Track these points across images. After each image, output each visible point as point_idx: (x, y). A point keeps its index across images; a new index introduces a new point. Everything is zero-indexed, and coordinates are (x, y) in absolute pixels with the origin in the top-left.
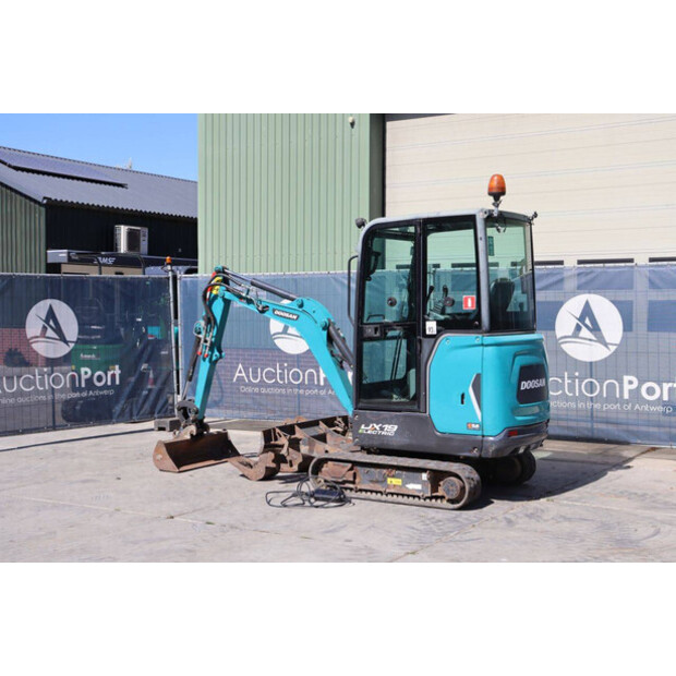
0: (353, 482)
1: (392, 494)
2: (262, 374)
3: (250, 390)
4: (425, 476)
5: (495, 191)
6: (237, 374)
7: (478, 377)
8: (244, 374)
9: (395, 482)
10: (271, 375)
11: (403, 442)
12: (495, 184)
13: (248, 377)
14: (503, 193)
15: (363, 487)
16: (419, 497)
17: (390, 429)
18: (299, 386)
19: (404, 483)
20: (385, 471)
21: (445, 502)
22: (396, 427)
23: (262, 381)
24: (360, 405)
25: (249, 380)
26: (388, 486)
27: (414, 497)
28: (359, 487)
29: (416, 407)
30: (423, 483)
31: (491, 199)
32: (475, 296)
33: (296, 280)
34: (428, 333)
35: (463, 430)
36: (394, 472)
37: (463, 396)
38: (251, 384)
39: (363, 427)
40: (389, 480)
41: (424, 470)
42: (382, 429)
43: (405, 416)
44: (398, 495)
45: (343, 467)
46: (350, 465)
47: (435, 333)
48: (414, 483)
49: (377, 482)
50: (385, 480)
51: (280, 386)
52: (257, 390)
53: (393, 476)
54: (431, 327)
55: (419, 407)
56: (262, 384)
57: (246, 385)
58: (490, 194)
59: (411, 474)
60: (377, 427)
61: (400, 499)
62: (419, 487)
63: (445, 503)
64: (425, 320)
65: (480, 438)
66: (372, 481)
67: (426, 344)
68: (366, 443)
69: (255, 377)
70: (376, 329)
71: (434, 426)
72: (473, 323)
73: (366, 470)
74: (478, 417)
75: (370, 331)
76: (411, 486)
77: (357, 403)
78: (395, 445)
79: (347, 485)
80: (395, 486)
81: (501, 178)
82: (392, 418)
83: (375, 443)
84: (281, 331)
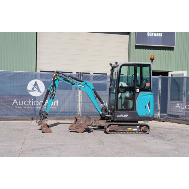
0: (118, 130)
1: (128, 132)
3: (19, 108)
4: (138, 127)
5: (153, 59)
6: (14, 103)
7: (150, 102)
8: (16, 103)
10: (26, 103)
11: (130, 118)
13: (18, 103)
14: (154, 60)
15: (121, 131)
16: (136, 132)
17: (126, 116)
18: (37, 106)
19: (132, 129)
20: (127, 126)
21: (142, 132)
22: (128, 115)
23: (24, 104)
24: (117, 110)
25: (18, 104)
26: (128, 130)
27: (134, 132)
28: (119, 131)
29: (133, 110)
30: (137, 128)
31: (151, 61)
32: (149, 83)
33: (36, 75)
34: (137, 92)
35: (146, 115)
36: (130, 126)
37: (145, 107)
38: (19, 106)
39: (118, 115)
40: (128, 128)
41: (138, 125)
42: (123, 116)
43: (130, 112)
44: (130, 132)
45: (116, 126)
46: (118, 126)
48: (135, 128)
49: (125, 129)
50: (127, 129)
51: (30, 106)
52: (21, 108)
53: (129, 127)
54: (138, 90)
55: (134, 110)
56: (24, 105)
57: (18, 106)
58: (151, 59)
59: (134, 126)
60: (122, 115)
61: (132, 133)
62: (136, 129)
64: (136, 89)
65: (149, 117)
66: (123, 129)
67: (136, 95)
68: (119, 120)
69: (21, 103)
70: (123, 90)
71: (138, 114)
72: (149, 90)
73: (122, 126)
74: (149, 112)
75: (121, 91)
76: (134, 129)
77: (116, 109)
78: (127, 119)
79: (116, 131)
80: (130, 130)
81: (154, 56)
82: (126, 113)
83: (121, 120)
84: (31, 89)
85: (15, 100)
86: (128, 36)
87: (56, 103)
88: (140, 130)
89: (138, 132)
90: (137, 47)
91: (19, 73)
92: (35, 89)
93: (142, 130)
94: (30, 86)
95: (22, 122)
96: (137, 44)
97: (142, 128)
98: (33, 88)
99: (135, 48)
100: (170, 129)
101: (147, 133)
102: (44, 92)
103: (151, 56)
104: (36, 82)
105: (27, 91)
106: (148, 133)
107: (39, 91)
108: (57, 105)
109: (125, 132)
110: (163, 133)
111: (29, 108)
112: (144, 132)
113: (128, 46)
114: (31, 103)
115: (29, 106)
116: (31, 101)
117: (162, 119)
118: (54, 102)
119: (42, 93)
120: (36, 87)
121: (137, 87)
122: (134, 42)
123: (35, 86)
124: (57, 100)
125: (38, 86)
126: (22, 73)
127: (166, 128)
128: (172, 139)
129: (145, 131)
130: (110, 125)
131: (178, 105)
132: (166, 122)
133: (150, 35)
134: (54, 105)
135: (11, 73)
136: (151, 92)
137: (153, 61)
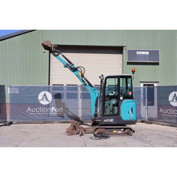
0: (105, 133)
1: (114, 134)
2: (35, 110)
3: (32, 114)
4: (122, 130)
5: (134, 71)
6: (28, 110)
7: (132, 108)
8: (30, 110)
9: (115, 131)
10: (38, 110)
11: (115, 122)
12: (133, 70)
13: (31, 110)
15: (107, 133)
16: (120, 134)
17: (112, 120)
18: (46, 112)
19: (117, 131)
20: (112, 129)
23: (35, 111)
26: (113, 133)
27: (119, 134)
29: (118, 115)
30: (122, 131)
31: (132, 73)
32: (131, 92)
33: (45, 87)
34: (121, 99)
35: (129, 119)
36: (115, 129)
37: (129, 112)
38: (32, 112)
39: (105, 120)
40: (113, 131)
41: (122, 128)
42: (109, 120)
43: (115, 117)
44: (115, 134)
46: (104, 129)
47: (122, 99)
49: (111, 132)
52: (34, 114)
53: (115, 130)
54: (121, 98)
58: (132, 72)
59: (119, 129)
60: (108, 120)
61: (117, 135)
62: (121, 132)
63: (126, 135)
64: (120, 97)
65: (132, 121)
66: (109, 132)
67: (120, 102)
68: (105, 124)
69: (33, 110)
70: (108, 99)
71: (122, 119)
72: (131, 97)
73: (108, 129)
74: (132, 116)
75: (107, 99)
76: (119, 132)
77: (103, 115)
78: (113, 123)
79: (103, 133)
80: (115, 132)
81: (134, 69)
82: (112, 118)
83: (108, 124)
84: (41, 99)
85: (29, 108)
86: (122, 55)
87: (61, 110)
88: (125, 132)
89: (123, 134)
90: (129, 63)
91: (31, 86)
92: (44, 99)
93: (126, 133)
94: (40, 96)
95: (33, 126)
96: (128, 61)
97: (126, 131)
98: (43, 98)
99: (127, 65)
100: (153, 131)
101: (130, 135)
102: (51, 101)
103: (133, 69)
104: (45, 93)
105: (38, 101)
106: (132, 135)
107: (48, 100)
108: (62, 111)
109: (111, 134)
110: (145, 135)
111: (39, 114)
112: (127, 134)
113: (122, 63)
114: (41, 110)
115: (40, 112)
116: (41, 108)
117: (149, 121)
118: (60, 109)
119: (50, 102)
120: (45, 98)
121: (121, 95)
122: (126, 59)
123: (44, 96)
124: (62, 108)
125: (46, 97)
126: (34, 87)
127: (149, 130)
128: (151, 141)
129: (129, 133)
130: (98, 128)
131: (161, 110)
132: (153, 124)
133: (139, 54)
134: (59, 111)
135: (26, 87)
136: (133, 99)
137: (134, 73)
